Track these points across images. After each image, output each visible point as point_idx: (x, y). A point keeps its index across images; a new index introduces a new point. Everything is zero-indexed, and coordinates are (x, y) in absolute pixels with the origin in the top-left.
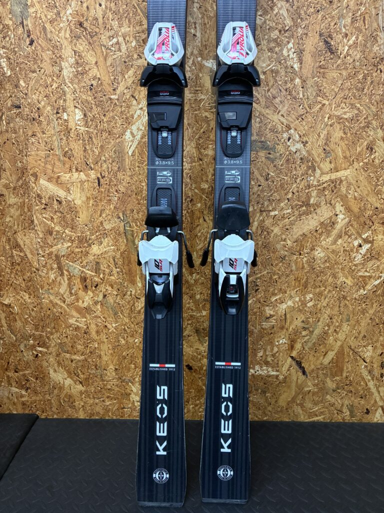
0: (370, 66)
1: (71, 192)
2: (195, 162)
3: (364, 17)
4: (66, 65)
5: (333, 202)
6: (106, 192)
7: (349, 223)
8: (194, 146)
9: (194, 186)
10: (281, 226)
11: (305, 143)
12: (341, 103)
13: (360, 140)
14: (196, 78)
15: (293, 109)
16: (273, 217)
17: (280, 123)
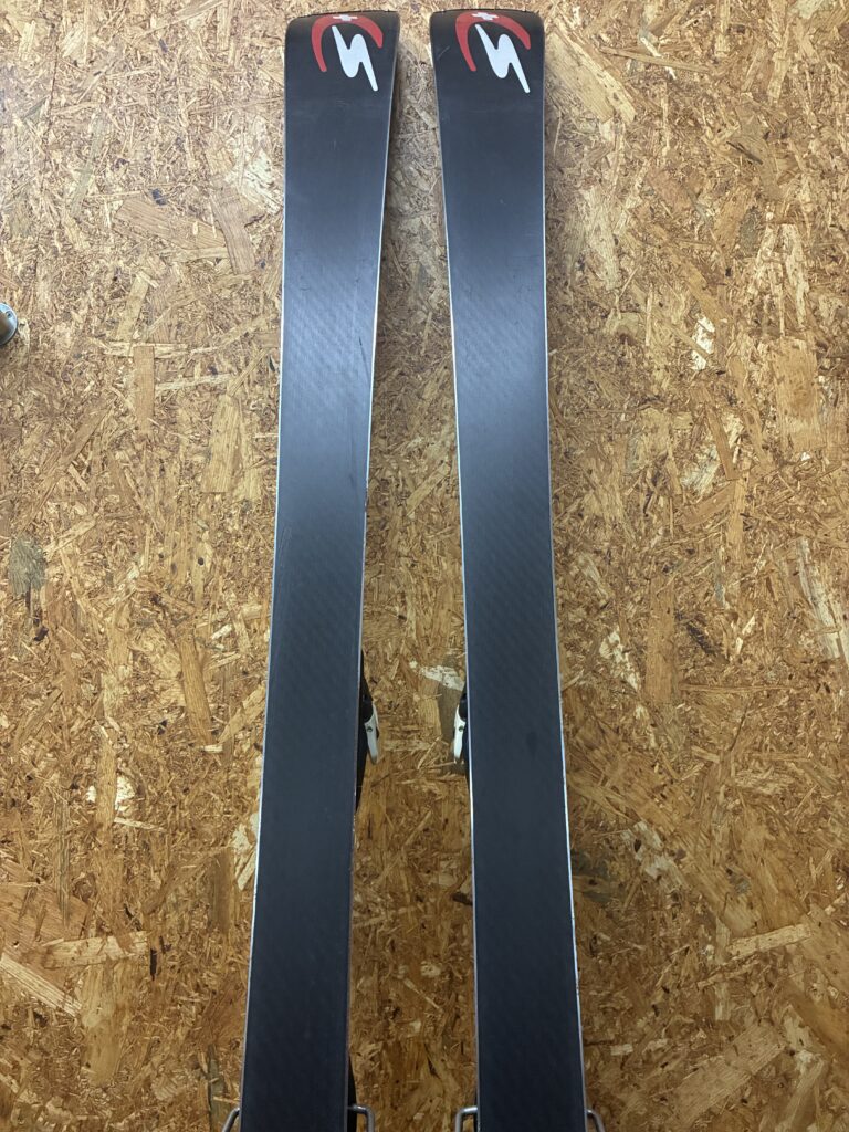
0: (800, 678)
1: (77, 991)
2: (404, 906)
3: (768, 580)
4: (111, 682)
5: (775, 1014)
6: (171, 991)
7: (827, 1075)
8: (401, 865)
9: (402, 969)
10: (644, 1088)
11: (678, 856)
12: (750, 759)
13: (815, 849)
14: (406, 704)
15: (639, 773)
16: (619, 1061)
17: (611, 807)
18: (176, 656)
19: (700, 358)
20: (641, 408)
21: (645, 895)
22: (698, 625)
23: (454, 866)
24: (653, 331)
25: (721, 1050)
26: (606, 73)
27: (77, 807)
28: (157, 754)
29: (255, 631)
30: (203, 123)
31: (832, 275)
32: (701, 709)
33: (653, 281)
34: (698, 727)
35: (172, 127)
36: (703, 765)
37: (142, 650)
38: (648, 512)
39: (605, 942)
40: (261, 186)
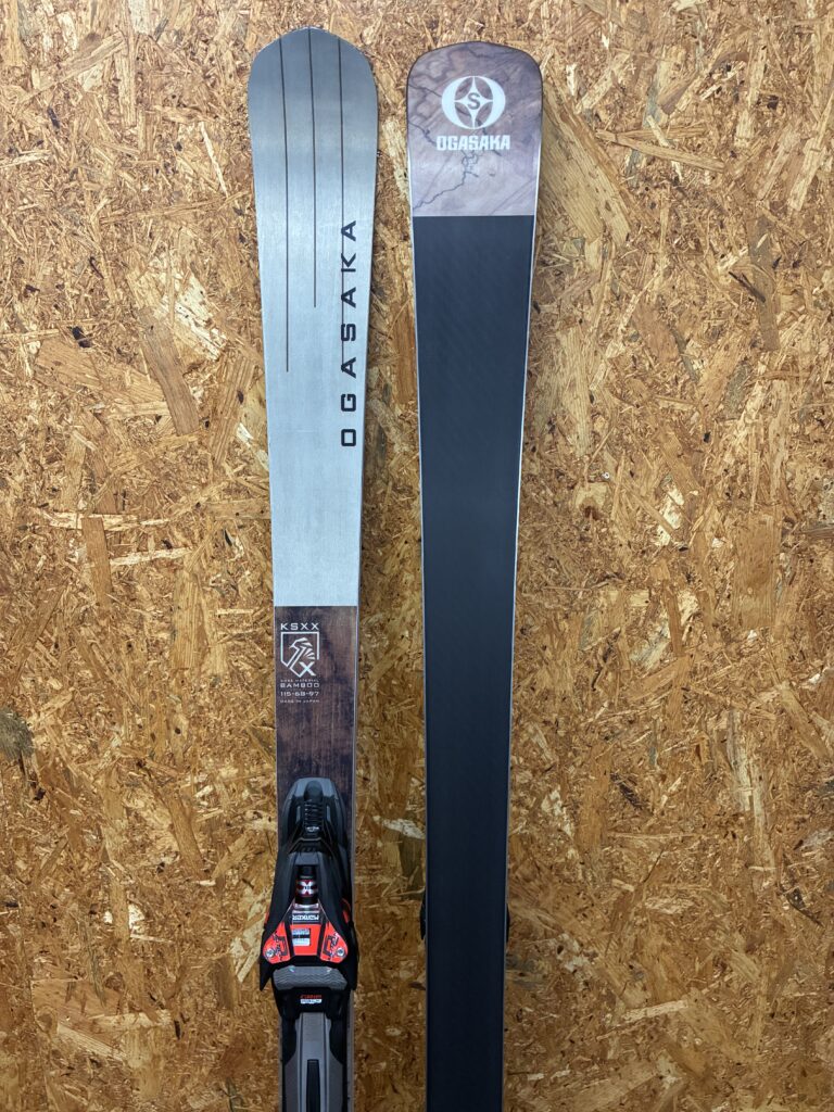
18: (166, 811)
19: (665, 533)
20: (599, 585)
21: (563, 984)
22: (630, 785)
23: (412, 964)
24: (621, 504)
25: (609, 1076)
26: (599, 171)
27: (98, 927)
28: (160, 888)
29: (234, 791)
30: (119, 236)
31: (816, 442)
32: (624, 851)
33: (627, 446)
34: (620, 865)
35: (82, 241)
36: (619, 892)
37: (134, 807)
38: (596, 687)
39: (529, 1014)
40: (196, 324)
